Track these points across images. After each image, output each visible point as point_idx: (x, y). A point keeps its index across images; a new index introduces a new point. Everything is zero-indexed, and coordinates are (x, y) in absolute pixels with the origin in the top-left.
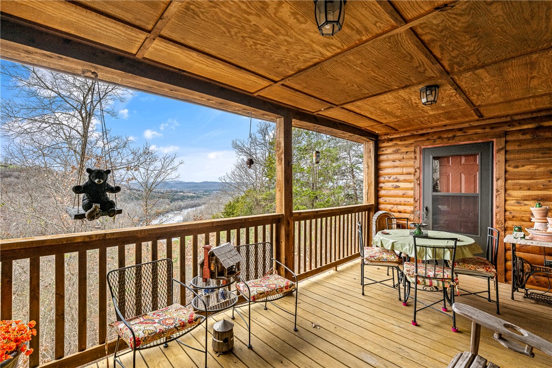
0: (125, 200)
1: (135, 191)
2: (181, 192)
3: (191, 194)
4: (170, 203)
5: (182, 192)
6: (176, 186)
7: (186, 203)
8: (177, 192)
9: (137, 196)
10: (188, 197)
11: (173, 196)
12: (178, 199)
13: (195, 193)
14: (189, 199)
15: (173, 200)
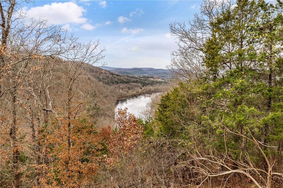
0: (108, 83)
1: (115, 76)
2: (151, 78)
3: (160, 80)
4: (142, 87)
5: (153, 78)
6: (148, 72)
7: (155, 87)
8: (148, 77)
9: (117, 80)
10: (157, 82)
11: (145, 80)
12: (148, 84)
13: (163, 79)
14: (158, 84)
15: (144, 84)
